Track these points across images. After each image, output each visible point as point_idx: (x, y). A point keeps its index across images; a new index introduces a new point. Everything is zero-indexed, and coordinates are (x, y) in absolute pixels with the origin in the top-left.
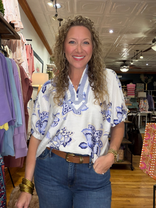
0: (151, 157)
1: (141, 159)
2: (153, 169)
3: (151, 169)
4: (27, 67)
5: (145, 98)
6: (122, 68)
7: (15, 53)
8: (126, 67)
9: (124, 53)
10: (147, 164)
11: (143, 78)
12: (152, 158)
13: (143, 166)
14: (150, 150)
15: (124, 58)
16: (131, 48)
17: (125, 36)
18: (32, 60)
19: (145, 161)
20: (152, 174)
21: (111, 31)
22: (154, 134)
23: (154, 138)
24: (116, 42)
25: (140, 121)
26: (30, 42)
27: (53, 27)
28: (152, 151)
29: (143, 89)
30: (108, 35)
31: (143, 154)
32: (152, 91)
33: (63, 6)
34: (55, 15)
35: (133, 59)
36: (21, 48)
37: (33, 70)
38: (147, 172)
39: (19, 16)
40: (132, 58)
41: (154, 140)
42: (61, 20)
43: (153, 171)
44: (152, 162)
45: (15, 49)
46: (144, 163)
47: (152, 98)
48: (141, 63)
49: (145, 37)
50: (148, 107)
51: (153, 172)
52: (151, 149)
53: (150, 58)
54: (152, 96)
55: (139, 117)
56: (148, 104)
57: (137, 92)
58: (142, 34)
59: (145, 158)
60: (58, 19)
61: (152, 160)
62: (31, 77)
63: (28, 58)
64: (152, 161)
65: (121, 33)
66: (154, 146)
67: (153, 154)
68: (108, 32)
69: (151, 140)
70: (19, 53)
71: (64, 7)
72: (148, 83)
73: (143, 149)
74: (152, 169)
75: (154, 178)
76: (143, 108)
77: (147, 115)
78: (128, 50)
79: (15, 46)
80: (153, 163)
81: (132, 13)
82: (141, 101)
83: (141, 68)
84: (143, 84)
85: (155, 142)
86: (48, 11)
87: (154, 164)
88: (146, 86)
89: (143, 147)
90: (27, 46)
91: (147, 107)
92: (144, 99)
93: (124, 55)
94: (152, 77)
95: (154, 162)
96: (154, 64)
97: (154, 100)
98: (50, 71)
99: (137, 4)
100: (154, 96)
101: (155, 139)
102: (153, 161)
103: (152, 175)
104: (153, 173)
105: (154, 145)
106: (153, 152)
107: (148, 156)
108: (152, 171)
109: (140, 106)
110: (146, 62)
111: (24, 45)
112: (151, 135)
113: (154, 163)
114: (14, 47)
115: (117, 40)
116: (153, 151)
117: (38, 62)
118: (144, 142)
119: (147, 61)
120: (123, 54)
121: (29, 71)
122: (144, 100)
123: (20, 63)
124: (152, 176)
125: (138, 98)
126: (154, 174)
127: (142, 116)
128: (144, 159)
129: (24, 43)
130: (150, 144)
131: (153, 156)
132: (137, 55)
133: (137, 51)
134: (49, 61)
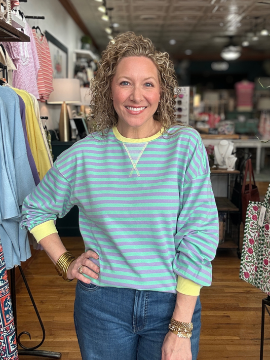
8: (234, 49)
15: (231, 31)
40: (246, 31)
93: (230, 26)
132: (256, 25)
133: (257, 18)
134: (80, 45)
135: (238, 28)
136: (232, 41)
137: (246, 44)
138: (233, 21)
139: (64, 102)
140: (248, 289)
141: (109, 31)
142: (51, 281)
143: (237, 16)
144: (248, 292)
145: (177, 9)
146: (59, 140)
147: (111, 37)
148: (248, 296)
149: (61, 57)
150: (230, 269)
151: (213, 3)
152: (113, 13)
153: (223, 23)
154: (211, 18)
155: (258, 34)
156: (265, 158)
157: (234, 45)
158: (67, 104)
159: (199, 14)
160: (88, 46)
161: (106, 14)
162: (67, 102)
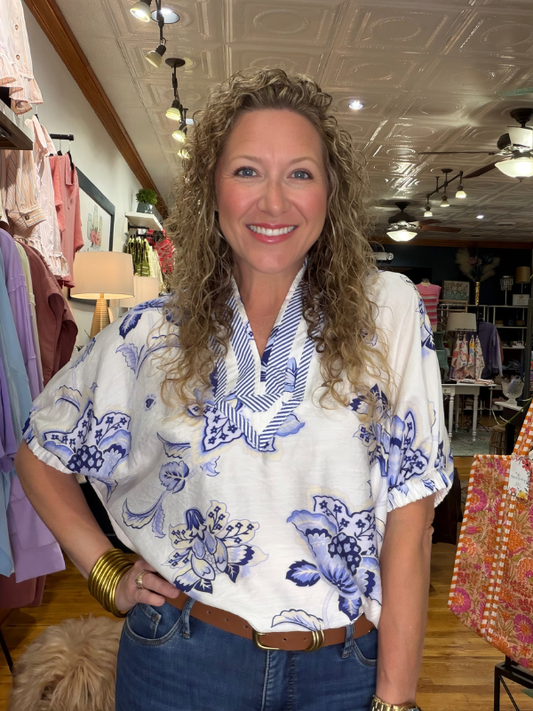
0: (487, 571)
1: (455, 578)
2: (494, 614)
3: (486, 613)
4: (55, 236)
5: (474, 333)
6: (394, 230)
7: (11, 189)
8: (408, 225)
9: (400, 176)
10: (475, 596)
11: (465, 261)
12: (491, 576)
13: (461, 602)
14: (485, 548)
15: (401, 193)
16: (424, 160)
17: (406, 122)
18: (73, 207)
19: (467, 585)
20: (491, 631)
21: (356, 105)
22: (498, 493)
23: (498, 508)
24: (372, 139)
25: (454, 411)
26: (65, 145)
27: (149, 86)
28: (491, 551)
29: (466, 302)
30: (344, 116)
31: (463, 561)
32: (495, 307)
33: (186, 15)
34: (157, 50)
35: (432, 199)
36: (36, 168)
37: (78, 245)
38: (474, 624)
39: (25, 61)
40: (429, 195)
41: (498, 514)
42: (177, 63)
43: (494, 619)
44: (491, 589)
45: (10, 174)
46: (463, 592)
47: (495, 330)
48: (459, 210)
49: (474, 128)
50: (480, 363)
51: (492, 622)
52: (489, 543)
53: (490, 197)
54: (497, 325)
55: (452, 398)
56: (481, 353)
57: (445, 312)
58: (462, 117)
59: (467, 575)
60: (169, 61)
61: (492, 581)
62: (71, 271)
63: (60, 202)
64: (490, 585)
65: (392, 111)
66: (497, 534)
67: (494, 560)
68: (347, 108)
69: (490, 515)
70: (26, 187)
71: (187, 19)
72: (483, 278)
73: (460, 545)
74: (490, 613)
75: (497, 643)
76: (463, 368)
77: (477, 394)
78: (415, 167)
79: (12, 165)
80: (493, 593)
81: (427, 45)
82: (458, 342)
83: (458, 230)
84: (468, 284)
85: (500, 522)
86: (134, 33)
87: (496, 598)
88: (477, 291)
89: (461, 536)
90: (56, 160)
91: (478, 363)
92: (469, 335)
93: (401, 185)
94: (497, 261)
95: (498, 589)
96: (501, 215)
97: (502, 339)
98: (139, 239)
99: (445, 19)
100: (501, 326)
101: (501, 509)
102: (495, 585)
103: (488, 634)
104: (492, 627)
105: (499, 530)
106: (496, 556)
107: (478, 567)
108: (489, 620)
109: (454, 359)
110: (477, 209)
111: (47, 160)
112: (490, 495)
113: (498, 594)
114: (8, 166)
115: (375, 134)
116: (496, 552)
117: (96, 210)
118: (465, 520)
119: (480, 205)
120: (396, 179)
121: (64, 248)
122: (469, 339)
123: (30, 224)
124: (491, 636)
125: (449, 332)
126: (496, 629)
127: (461, 396)
128: (463, 578)
129: (43, 151)
130: (484, 528)
131: (493, 569)
132: (446, 183)
133: (447, 171)
134: (136, 204)
136: (403, 211)
137: (428, 215)
138: (405, 179)
153: (389, 178)
155: (450, 199)
157: (408, 219)
160: (151, 207)
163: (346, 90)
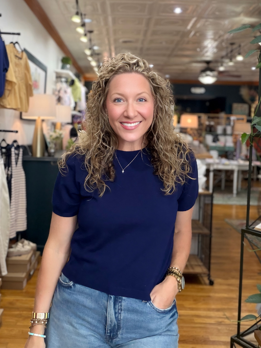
6: (203, 77)
8: (211, 74)
15: (207, 56)
40: (222, 57)
83: (239, 76)
88: (252, 110)
93: (207, 52)
132: (232, 51)
133: (232, 44)
135: (214, 53)
136: (209, 66)
137: (222, 69)
138: (210, 48)
139: (39, 117)
140: (220, 320)
141: (88, 52)
142: (11, 303)
143: (213, 41)
144: (220, 324)
145: (154, 33)
146: (32, 155)
147: (90, 59)
148: (219, 327)
149: (39, 74)
150: (201, 296)
151: (189, 27)
152: (93, 35)
153: (200, 48)
154: (188, 43)
155: (234, 60)
156: (242, 181)
157: (212, 70)
158: (43, 121)
159: (177, 38)
160: (68, 66)
161: (85, 35)
162: (42, 118)
163: (172, 2)
